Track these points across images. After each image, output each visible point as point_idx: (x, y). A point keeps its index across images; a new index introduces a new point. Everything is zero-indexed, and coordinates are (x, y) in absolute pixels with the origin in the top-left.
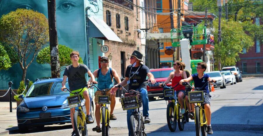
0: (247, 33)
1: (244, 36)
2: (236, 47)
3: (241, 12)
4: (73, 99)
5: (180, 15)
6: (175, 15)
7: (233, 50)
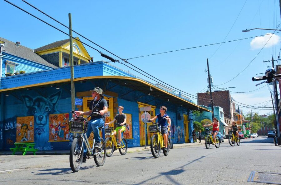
0: (259, 126)
1: (258, 126)
2: (256, 129)
3: (257, 121)
4: (108, 130)
5: (242, 121)
6: (241, 121)
7: (255, 130)
